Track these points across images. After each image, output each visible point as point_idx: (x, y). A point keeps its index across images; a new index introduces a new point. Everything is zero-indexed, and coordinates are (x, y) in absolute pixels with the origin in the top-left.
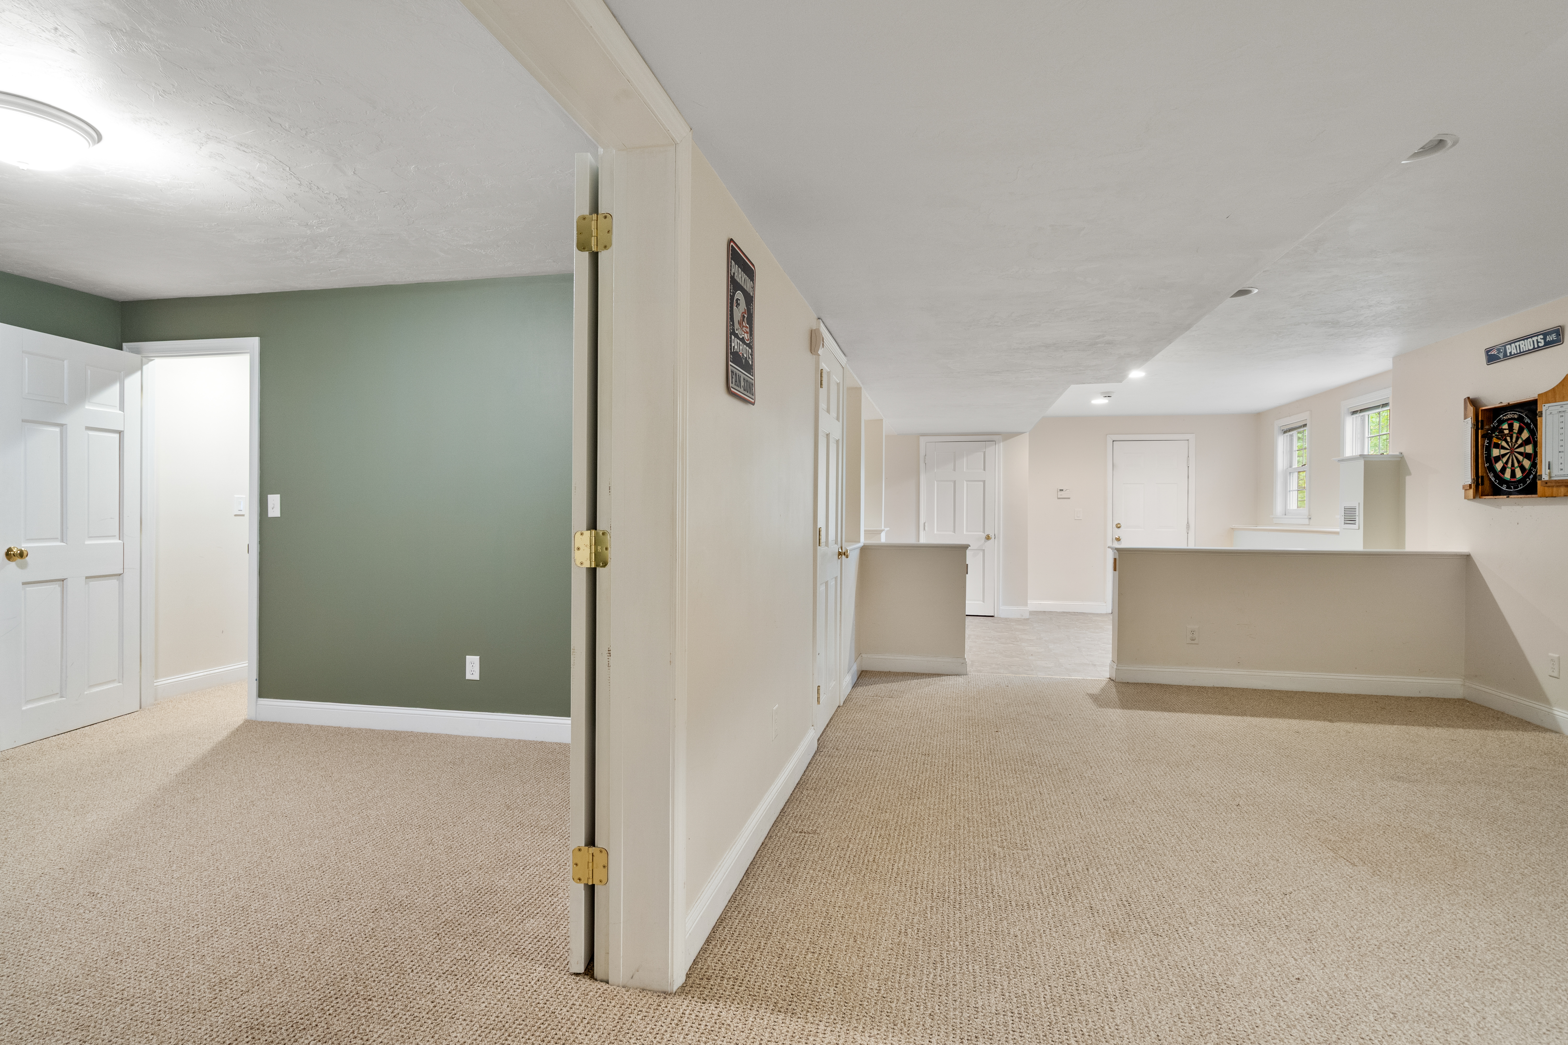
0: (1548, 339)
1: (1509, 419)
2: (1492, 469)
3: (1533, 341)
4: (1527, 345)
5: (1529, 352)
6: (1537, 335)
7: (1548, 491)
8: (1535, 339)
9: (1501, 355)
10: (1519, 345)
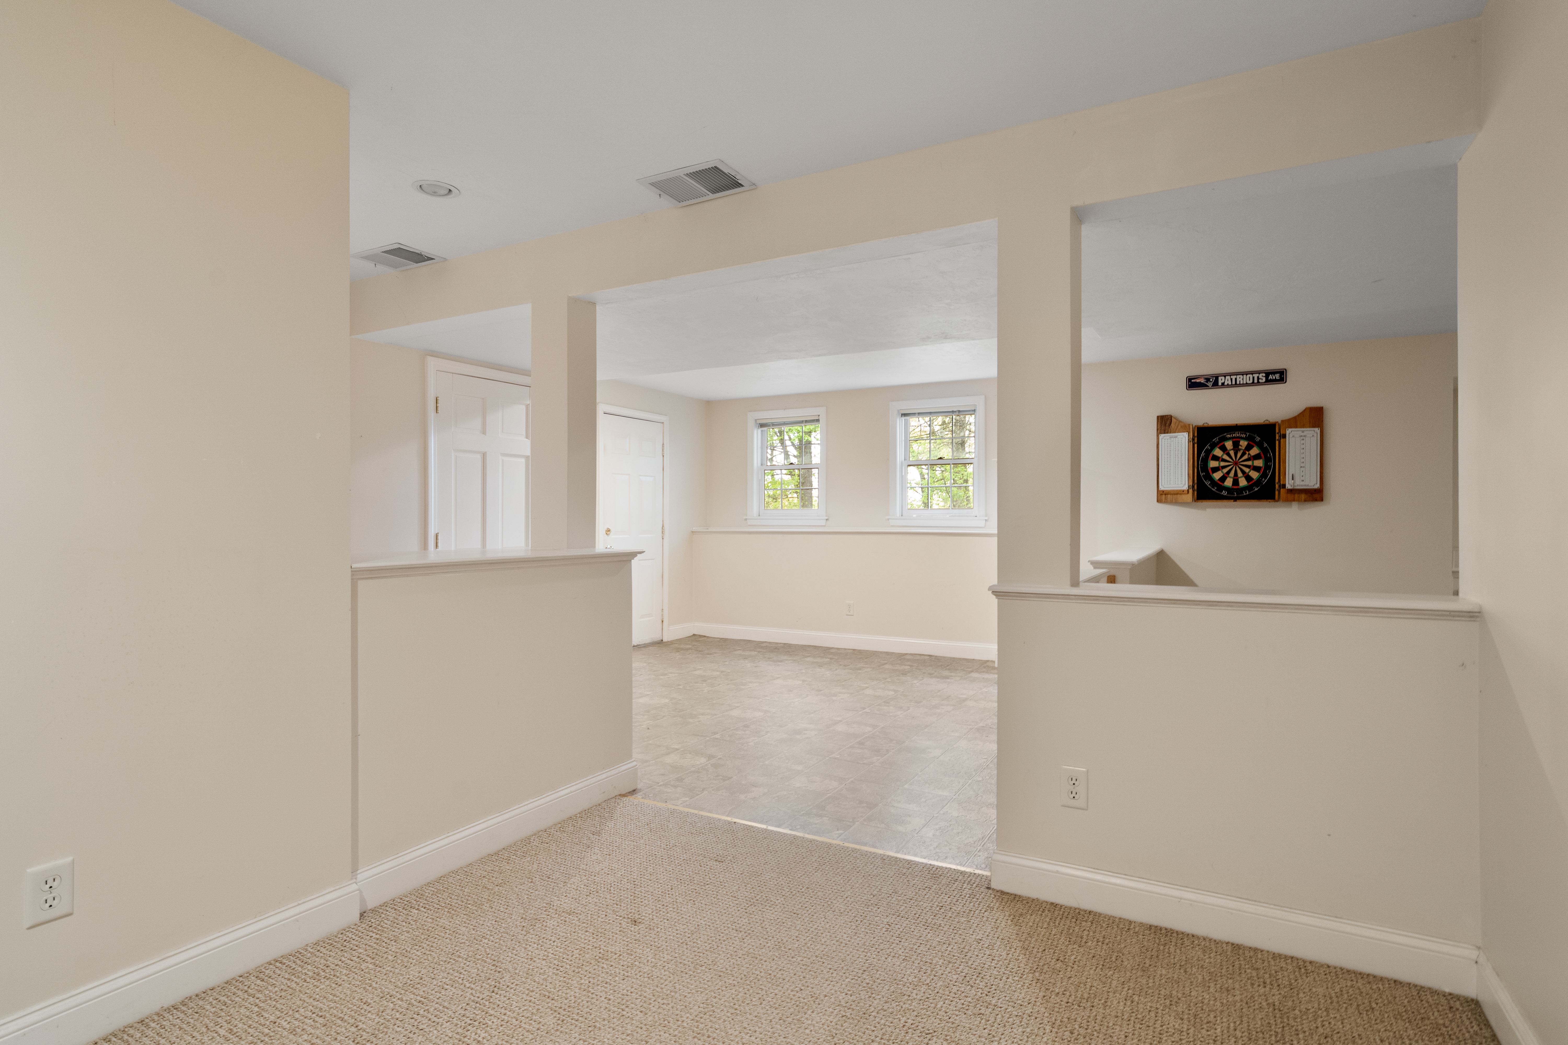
0: (1270, 377)
1: (1234, 438)
2: (1209, 477)
3: (1253, 378)
4: (1248, 379)
5: (1247, 385)
6: (1259, 372)
7: (1290, 496)
8: (1256, 376)
9: (1210, 384)
10: (1236, 379)
